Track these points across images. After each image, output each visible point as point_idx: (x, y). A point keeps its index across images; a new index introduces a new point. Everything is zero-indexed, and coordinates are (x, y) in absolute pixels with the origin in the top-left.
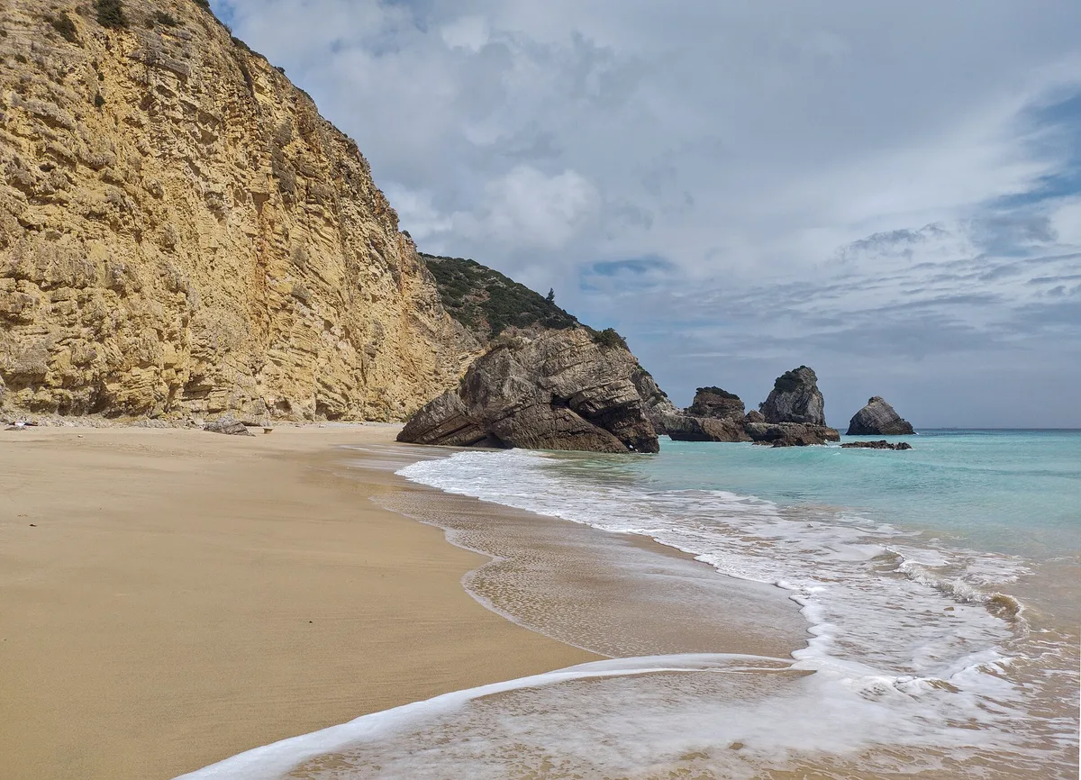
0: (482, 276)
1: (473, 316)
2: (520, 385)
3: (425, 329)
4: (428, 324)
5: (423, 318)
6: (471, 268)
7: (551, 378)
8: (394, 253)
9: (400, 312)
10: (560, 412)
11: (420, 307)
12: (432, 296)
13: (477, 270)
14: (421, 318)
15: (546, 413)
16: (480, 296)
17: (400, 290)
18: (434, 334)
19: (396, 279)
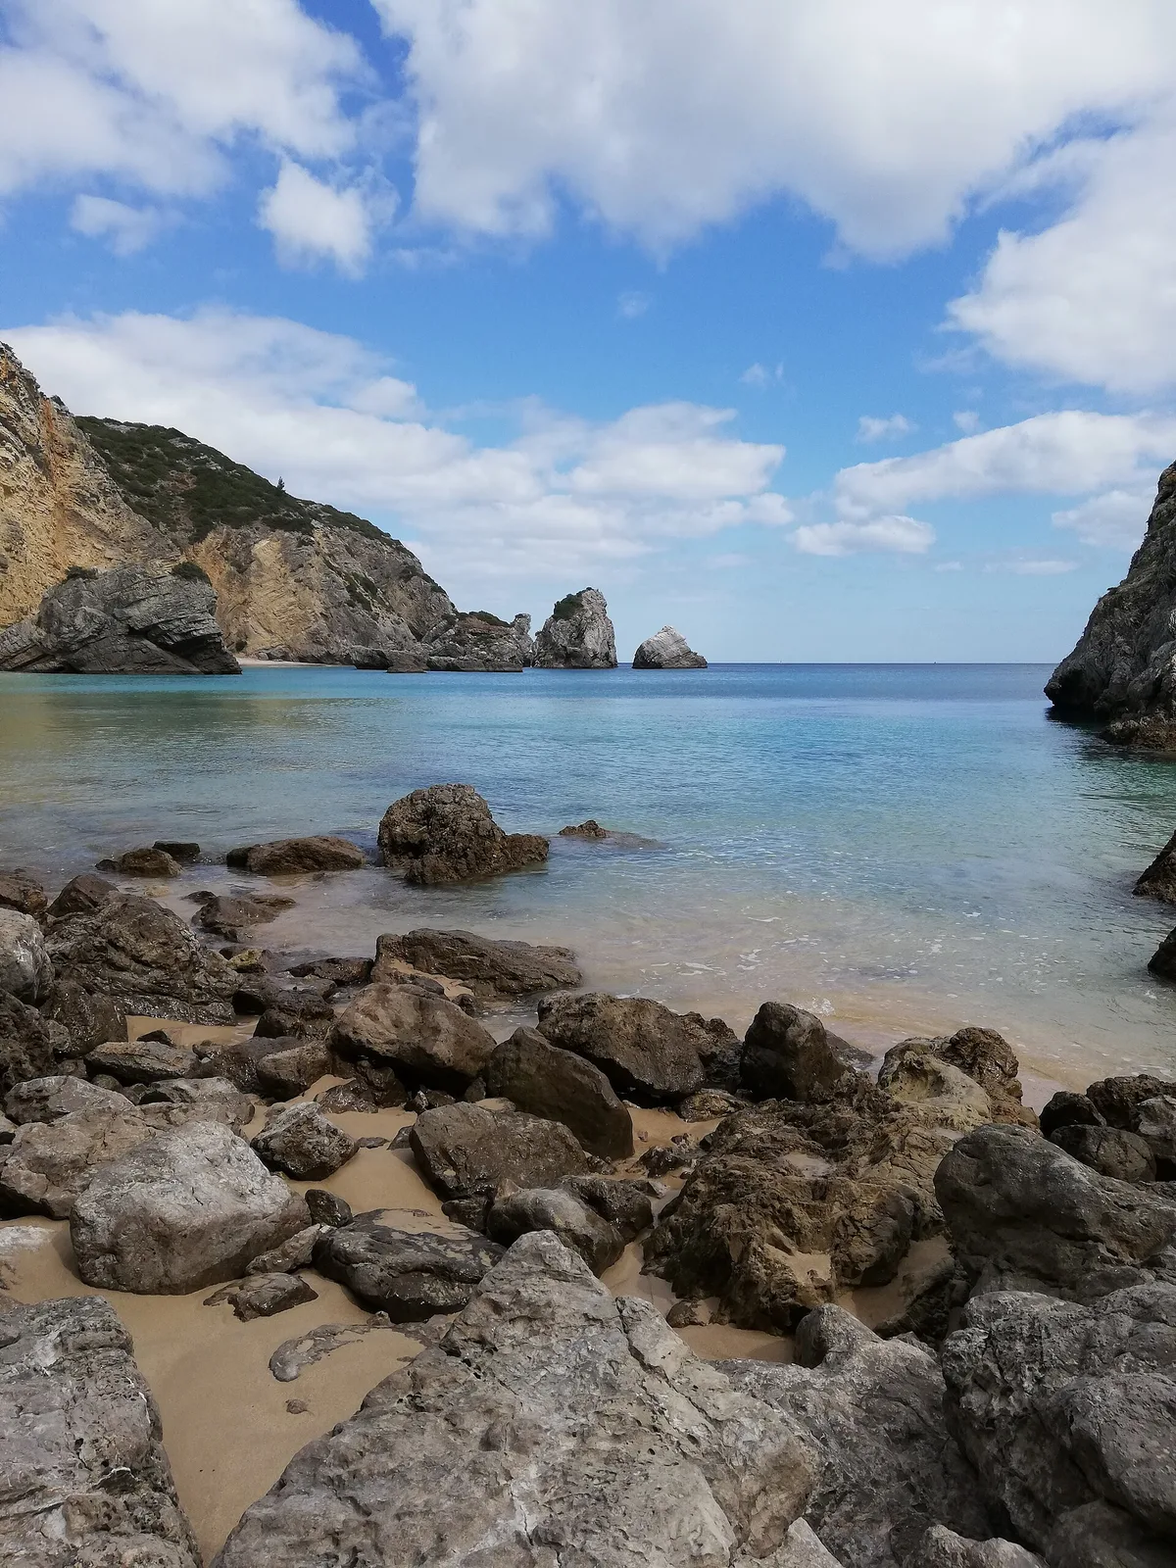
0: (187, 453)
1: (172, 510)
2: (92, 616)
3: (92, 529)
4: (97, 522)
5: (88, 514)
6: (173, 441)
7: (126, 611)
8: (34, 430)
9: (51, 506)
10: (136, 644)
11: (83, 501)
12: (100, 484)
13: (183, 445)
14: (84, 513)
15: (122, 645)
16: (183, 482)
17: (50, 478)
18: (106, 535)
19: (42, 464)
